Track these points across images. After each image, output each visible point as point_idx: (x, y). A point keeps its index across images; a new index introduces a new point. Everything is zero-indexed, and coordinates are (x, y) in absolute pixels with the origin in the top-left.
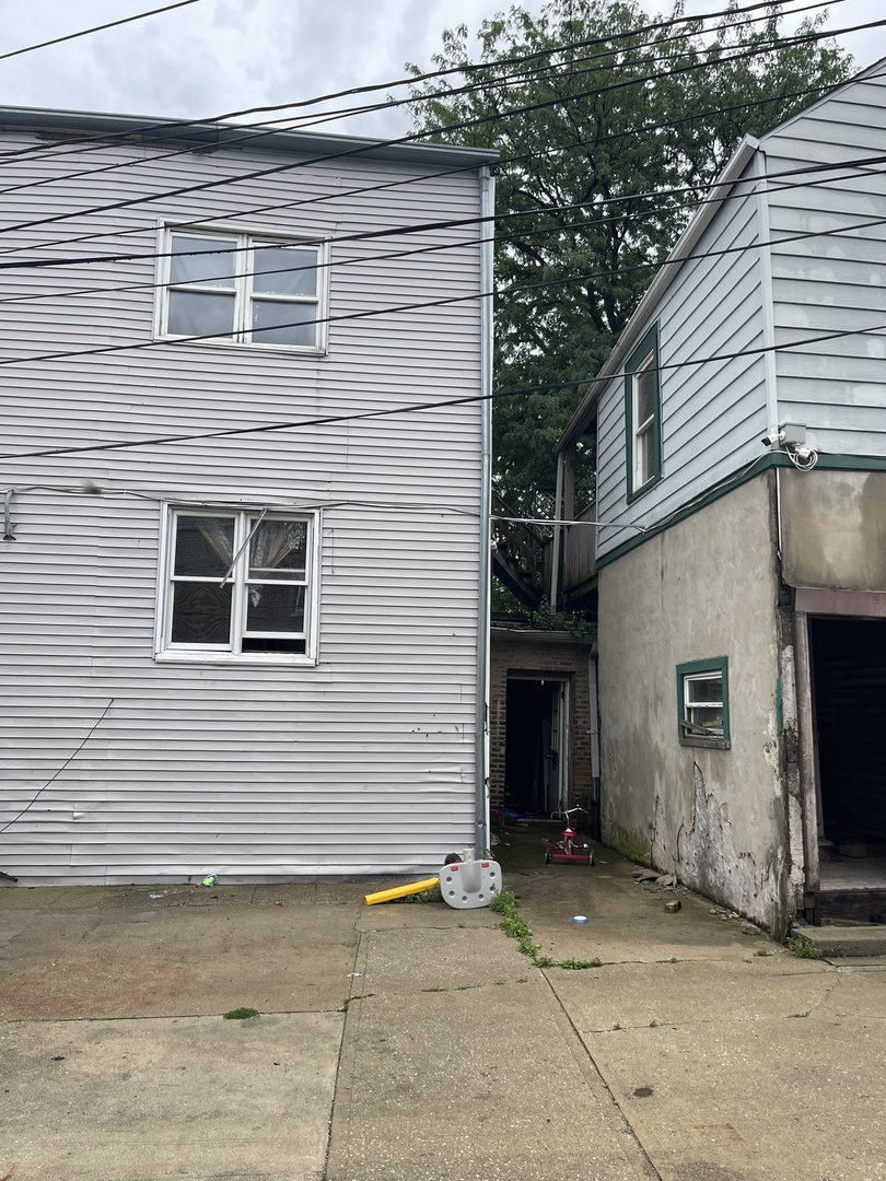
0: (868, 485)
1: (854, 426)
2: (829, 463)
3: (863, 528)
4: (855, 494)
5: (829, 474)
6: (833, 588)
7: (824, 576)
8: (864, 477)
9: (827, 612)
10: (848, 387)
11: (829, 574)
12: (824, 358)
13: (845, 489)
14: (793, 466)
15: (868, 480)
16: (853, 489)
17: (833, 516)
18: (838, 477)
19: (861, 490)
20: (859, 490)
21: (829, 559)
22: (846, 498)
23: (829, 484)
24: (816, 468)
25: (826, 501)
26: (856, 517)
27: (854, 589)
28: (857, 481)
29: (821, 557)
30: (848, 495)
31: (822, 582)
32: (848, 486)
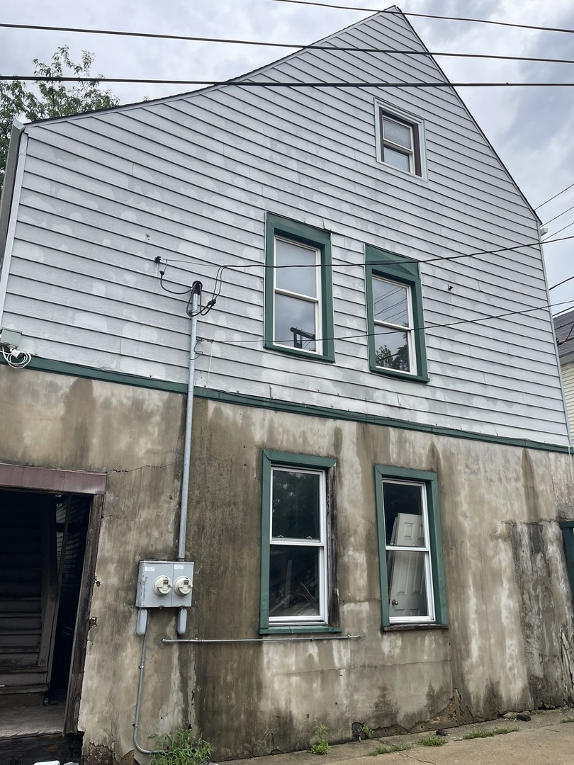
0: (74, 387)
1: (70, 340)
2: (39, 365)
3: (64, 420)
4: (62, 392)
5: (41, 374)
6: (25, 465)
7: (19, 455)
8: (72, 380)
9: (13, 484)
10: (70, 312)
11: (24, 453)
12: (54, 287)
13: (53, 387)
14: (6, 363)
15: (75, 384)
16: (61, 388)
17: (38, 407)
18: (49, 377)
19: (68, 390)
20: (66, 389)
21: (27, 441)
22: (54, 395)
23: (40, 382)
24: (27, 367)
25: (35, 395)
26: (60, 410)
27: (47, 467)
28: (65, 382)
29: (20, 438)
30: (56, 392)
31: (16, 460)
32: (57, 385)
